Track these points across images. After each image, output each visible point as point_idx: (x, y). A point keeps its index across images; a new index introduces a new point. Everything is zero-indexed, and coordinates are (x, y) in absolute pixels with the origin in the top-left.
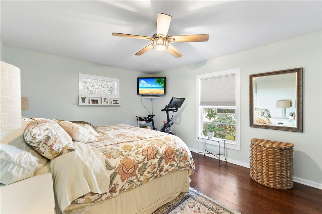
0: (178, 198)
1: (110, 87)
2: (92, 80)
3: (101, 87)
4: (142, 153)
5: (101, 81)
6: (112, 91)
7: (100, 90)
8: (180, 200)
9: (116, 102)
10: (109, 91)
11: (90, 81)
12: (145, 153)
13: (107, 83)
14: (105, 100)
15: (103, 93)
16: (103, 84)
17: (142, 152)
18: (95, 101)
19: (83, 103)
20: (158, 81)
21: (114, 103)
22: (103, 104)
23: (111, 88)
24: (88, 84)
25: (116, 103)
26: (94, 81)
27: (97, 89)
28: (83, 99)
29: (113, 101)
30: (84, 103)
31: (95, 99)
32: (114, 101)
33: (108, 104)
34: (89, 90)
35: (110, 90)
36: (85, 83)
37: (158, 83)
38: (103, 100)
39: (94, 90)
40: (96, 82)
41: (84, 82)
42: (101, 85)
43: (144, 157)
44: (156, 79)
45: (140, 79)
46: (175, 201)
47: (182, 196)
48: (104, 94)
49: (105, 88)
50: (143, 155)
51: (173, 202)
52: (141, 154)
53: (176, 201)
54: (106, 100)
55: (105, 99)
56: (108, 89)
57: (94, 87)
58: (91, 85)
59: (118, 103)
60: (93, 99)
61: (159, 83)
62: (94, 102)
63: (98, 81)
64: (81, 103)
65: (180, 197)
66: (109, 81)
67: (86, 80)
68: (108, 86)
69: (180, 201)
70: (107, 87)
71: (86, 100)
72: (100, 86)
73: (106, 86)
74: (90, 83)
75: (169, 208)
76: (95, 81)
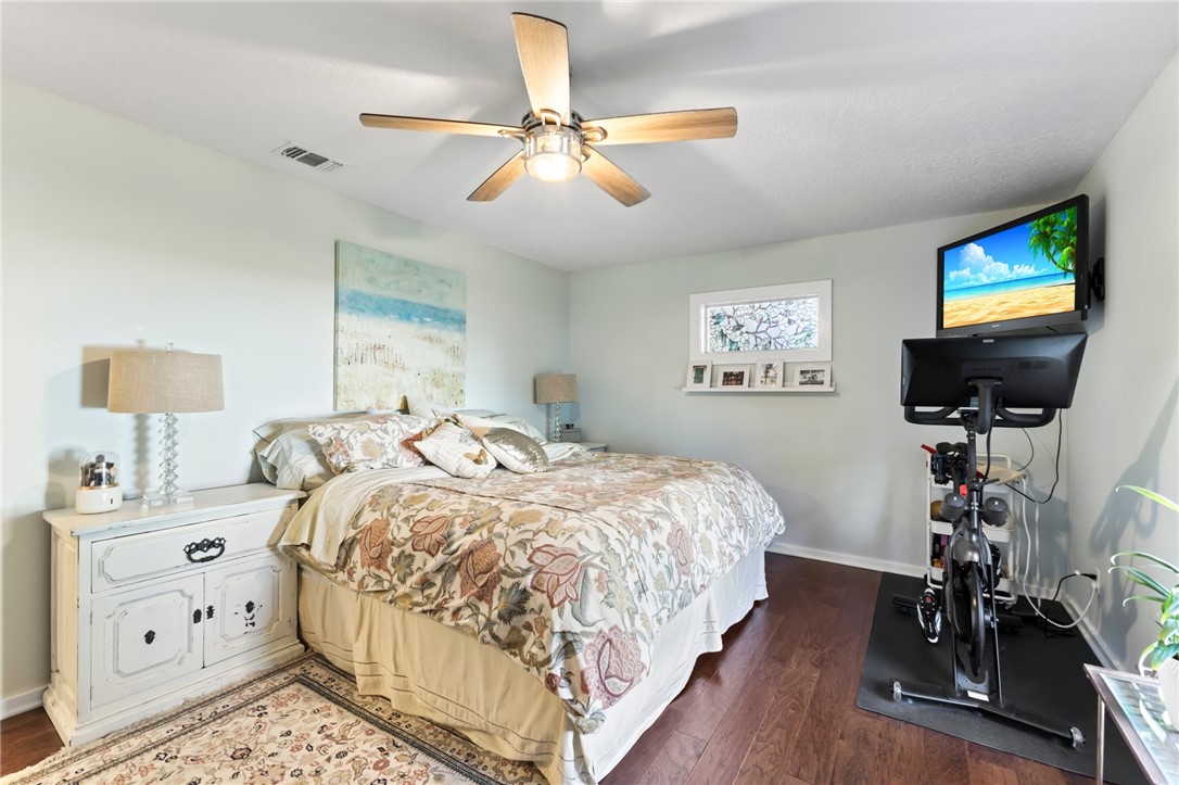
0: (509, 767)
1: (802, 320)
2: (736, 307)
3: (767, 325)
4: (534, 552)
5: (765, 305)
6: (808, 335)
7: (763, 336)
8: (504, 778)
9: (813, 378)
10: (797, 337)
11: (729, 310)
12: (539, 558)
13: (790, 308)
14: (767, 372)
15: (773, 347)
16: (773, 315)
17: (539, 549)
18: (733, 378)
19: (697, 385)
20: (1042, 233)
21: (801, 383)
22: (758, 387)
23: (807, 323)
24: (724, 322)
25: (813, 381)
26: (744, 309)
27: (754, 333)
28: (699, 371)
29: (802, 372)
30: (700, 385)
31: (736, 370)
32: (808, 372)
33: (777, 387)
34: (728, 341)
35: (799, 330)
36: (715, 321)
37: (1040, 250)
38: (760, 373)
39: (743, 340)
40: (750, 311)
41: (713, 317)
42: (765, 318)
43: (526, 564)
44: (1034, 227)
45: (947, 254)
46: (494, 763)
47: (522, 778)
48: (779, 347)
49: (782, 328)
50: (530, 560)
51: (487, 759)
52: (529, 551)
53: (494, 768)
54: (771, 373)
55: (770, 367)
56: (794, 326)
57: (743, 330)
58: (733, 323)
59: (822, 383)
60: (729, 370)
61: (1047, 247)
62: (731, 380)
63: (757, 305)
64: (692, 386)
65: (515, 774)
66: (796, 298)
67: (718, 310)
68: (792, 318)
69: (500, 780)
70: (790, 322)
71: (707, 375)
72: (761, 321)
73: (787, 319)
74: (729, 317)
75: (461, 758)
76: (747, 306)
